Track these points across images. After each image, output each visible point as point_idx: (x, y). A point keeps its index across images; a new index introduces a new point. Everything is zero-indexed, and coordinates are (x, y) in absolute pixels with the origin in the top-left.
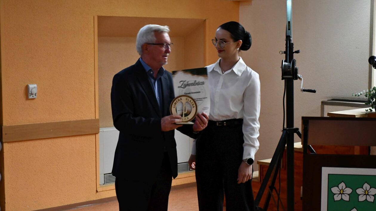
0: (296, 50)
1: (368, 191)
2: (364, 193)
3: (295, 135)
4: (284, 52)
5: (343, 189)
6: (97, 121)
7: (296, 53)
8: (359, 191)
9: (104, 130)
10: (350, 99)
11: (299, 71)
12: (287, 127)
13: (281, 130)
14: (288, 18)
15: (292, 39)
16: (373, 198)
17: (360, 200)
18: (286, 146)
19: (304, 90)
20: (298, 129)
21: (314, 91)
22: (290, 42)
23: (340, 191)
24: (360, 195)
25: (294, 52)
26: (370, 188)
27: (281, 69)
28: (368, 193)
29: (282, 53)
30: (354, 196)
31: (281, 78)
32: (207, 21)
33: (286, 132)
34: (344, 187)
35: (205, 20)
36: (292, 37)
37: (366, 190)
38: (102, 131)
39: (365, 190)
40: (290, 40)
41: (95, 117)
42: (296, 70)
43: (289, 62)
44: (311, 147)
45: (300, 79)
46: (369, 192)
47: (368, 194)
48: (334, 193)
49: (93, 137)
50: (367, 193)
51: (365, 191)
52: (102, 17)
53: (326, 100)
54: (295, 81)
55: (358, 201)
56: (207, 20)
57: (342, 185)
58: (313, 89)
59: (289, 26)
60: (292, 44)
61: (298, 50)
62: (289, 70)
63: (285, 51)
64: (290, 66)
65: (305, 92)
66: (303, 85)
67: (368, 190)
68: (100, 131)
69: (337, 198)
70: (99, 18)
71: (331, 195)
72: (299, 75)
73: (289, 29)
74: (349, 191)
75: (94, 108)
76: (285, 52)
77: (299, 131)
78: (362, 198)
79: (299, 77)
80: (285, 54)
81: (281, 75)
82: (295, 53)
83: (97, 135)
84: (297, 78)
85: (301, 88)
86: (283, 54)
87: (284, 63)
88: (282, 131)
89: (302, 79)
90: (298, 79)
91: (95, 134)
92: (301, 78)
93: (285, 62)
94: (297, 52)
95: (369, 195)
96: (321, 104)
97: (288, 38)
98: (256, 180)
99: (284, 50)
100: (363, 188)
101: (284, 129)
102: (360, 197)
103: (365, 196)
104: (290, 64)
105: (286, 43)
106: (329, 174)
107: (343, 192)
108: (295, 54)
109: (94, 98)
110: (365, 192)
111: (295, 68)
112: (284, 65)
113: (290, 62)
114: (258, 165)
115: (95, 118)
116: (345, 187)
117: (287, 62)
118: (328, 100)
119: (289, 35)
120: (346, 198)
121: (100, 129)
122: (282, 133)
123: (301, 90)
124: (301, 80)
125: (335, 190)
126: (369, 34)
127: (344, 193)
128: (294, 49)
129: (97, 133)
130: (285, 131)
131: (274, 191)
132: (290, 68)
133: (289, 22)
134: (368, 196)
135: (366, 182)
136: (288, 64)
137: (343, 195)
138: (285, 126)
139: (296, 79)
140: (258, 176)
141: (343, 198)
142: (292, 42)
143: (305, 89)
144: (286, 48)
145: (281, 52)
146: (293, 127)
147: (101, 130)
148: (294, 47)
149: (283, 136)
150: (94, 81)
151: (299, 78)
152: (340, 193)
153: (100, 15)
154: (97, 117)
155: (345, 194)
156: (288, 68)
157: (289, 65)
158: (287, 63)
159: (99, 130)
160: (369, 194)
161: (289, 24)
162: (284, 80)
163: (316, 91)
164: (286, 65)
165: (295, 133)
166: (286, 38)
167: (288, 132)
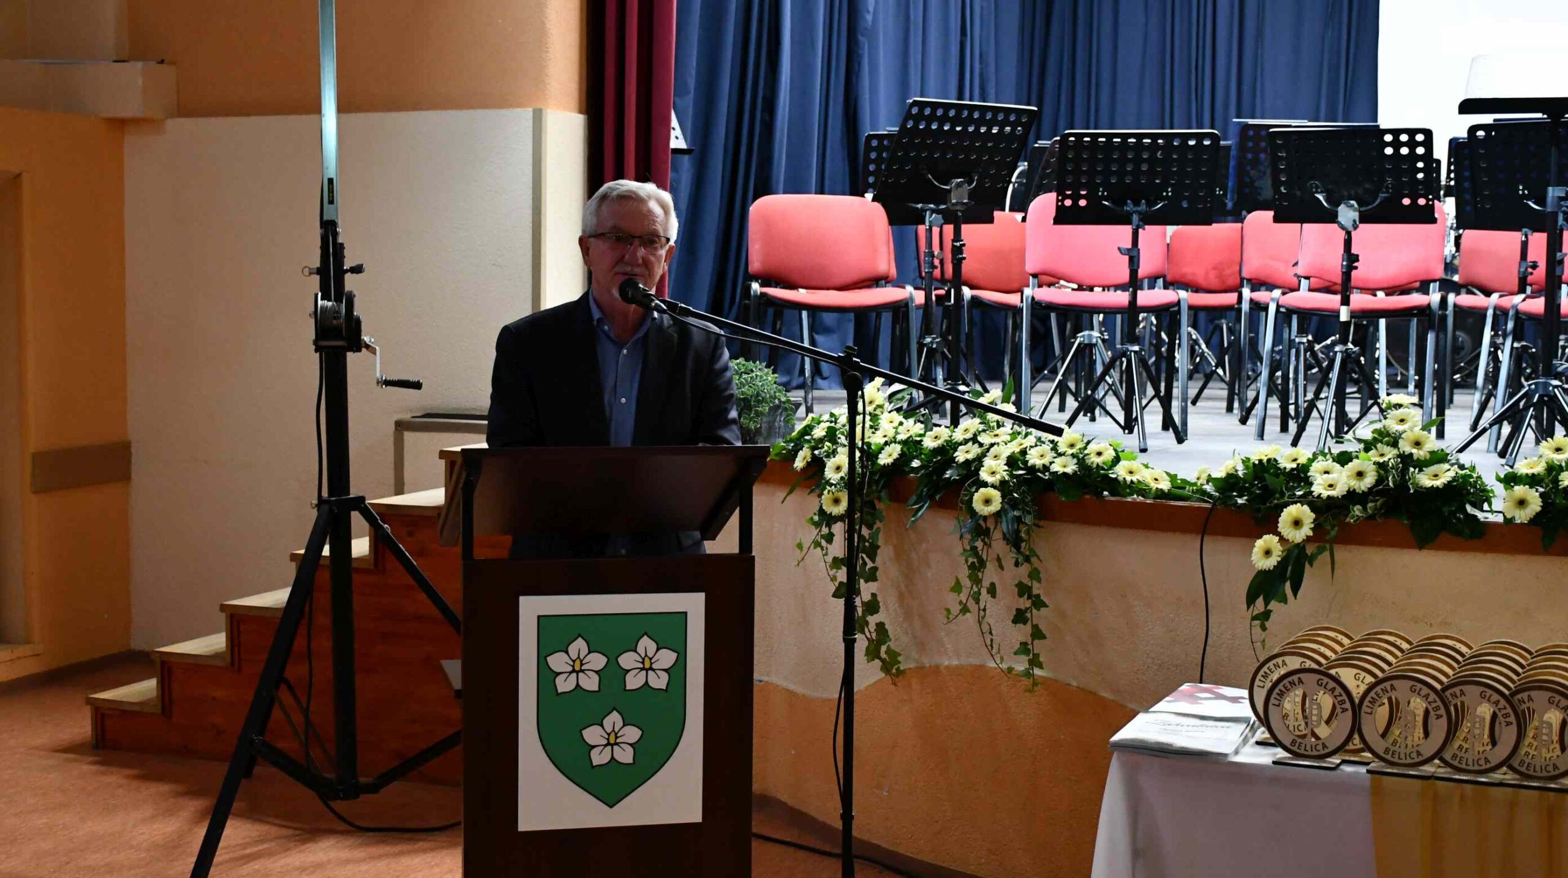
0: (353, 265)
1: (651, 659)
2: (641, 666)
3: (356, 517)
4: (315, 271)
5: (582, 658)
7: (352, 273)
8: (627, 660)
10: (478, 413)
11: (364, 327)
12: (331, 494)
13: (311, 504)
14: (328, 168)
15: (340, 231)
16: (665, 677)
17: (627, 688)
18: (326, 551)
19: (388, 383)
20: (363, 498)
21: (417, 386)
22: (333, 240)
23: (572, 663)
24: (628, 671)
25: (347, 271)
26: (658, 650)
27: (314, 320)
28: (651, 664)
29: (311, 274)
30: (612, 674)
31: (314, 347)
32: (26, 178)
33: (331, 510)
34: (585, 649)
35: (19, 176)
36: (341, 225)
37: (646, 655)
39: (643, 655)
40: (335, 235)
42: (358, 322)
43: (335, 300)
45: (370, 349)
46: (653, 661)
47: (651, 669)
48: (557, 670)
50: (647, 666)
51: (643, 659)
53: (406, 416)
54: (350, 356)
55: (625, 690)
56: (24, 174)
57: (579, 646)
58: (413, 378)
59: (329, 193)
60: (342, 245)
61: (360, 263)
62: (335, 322)
63: (320, 265)
64: (338, 312)
65: (388, 387)
66: (381, 368)
67: (651, 656)
69: (565, 685)
71: (546, 676)
72: (366, 338)
73: (331, 202)
74: (598, 661)
76: (322, 271)
77: (366, 506)
78: (634, 682)
79: (368, 342)
80: (318, 277)
81: (313, 337)
82: (349, 273)
84: (357, 345)
85: (378, 375)
86: (313, 276)
87: (320, 302)
88: (316, 505)
89: (377, 348)
90: (364, 350)
92: (374, 345)
93: (322, 299)
94: (357, 270)
95: (654, 670)
96: (394, 429)
97: (329, 228)
98: (219, 663)
99: (316, 263)
100: (638, 650)
101: (321, 501)
102: (629, 677)
103: (644, 672)
104: (339, 306)
105: (322, 244)
106: (539, 617)
107: (582, 665)
108: (348, 277)
110: (643, 663)
111: (354, 317)
112: (321, 307)
113: (338, 300)
114: (224, 615)
116: (587, 651)
117: (329, 300)
118: (413, 417)
119: (330, 218)
120: (590, 683)
122: (314, 514)
123: (378, 383)
124: (374, 352)
125: (558, 662)
126: (531, 225)
127: (583, 668)
128: (345, 260)
130: (326, 507)
131: (283, 688)
132: (338, 318)
133: (331, 181)
134: (650, 672)
135: (646, 634)
136: (333, 305)
137: (581, 674)
138: (325, 494)
139: (359, 350)
140: (225, 649)
141: (580, 683)
143: (388, 379)
144: (322, 256)
145: (306, 271)
146: (349, 494)
149: (320, 524)
151: (367, 347)
152: (574, 671)
155: (586, 672)
156: (335, 318)
157: (337, 309)
158: (330, 304)
160: (654, 666)
161: (331, 187)
162: (318, 354)
163: (423, 386)
164: (327, 307)
165: (354, 510)
166: (321, 227)
167: (335, 508)
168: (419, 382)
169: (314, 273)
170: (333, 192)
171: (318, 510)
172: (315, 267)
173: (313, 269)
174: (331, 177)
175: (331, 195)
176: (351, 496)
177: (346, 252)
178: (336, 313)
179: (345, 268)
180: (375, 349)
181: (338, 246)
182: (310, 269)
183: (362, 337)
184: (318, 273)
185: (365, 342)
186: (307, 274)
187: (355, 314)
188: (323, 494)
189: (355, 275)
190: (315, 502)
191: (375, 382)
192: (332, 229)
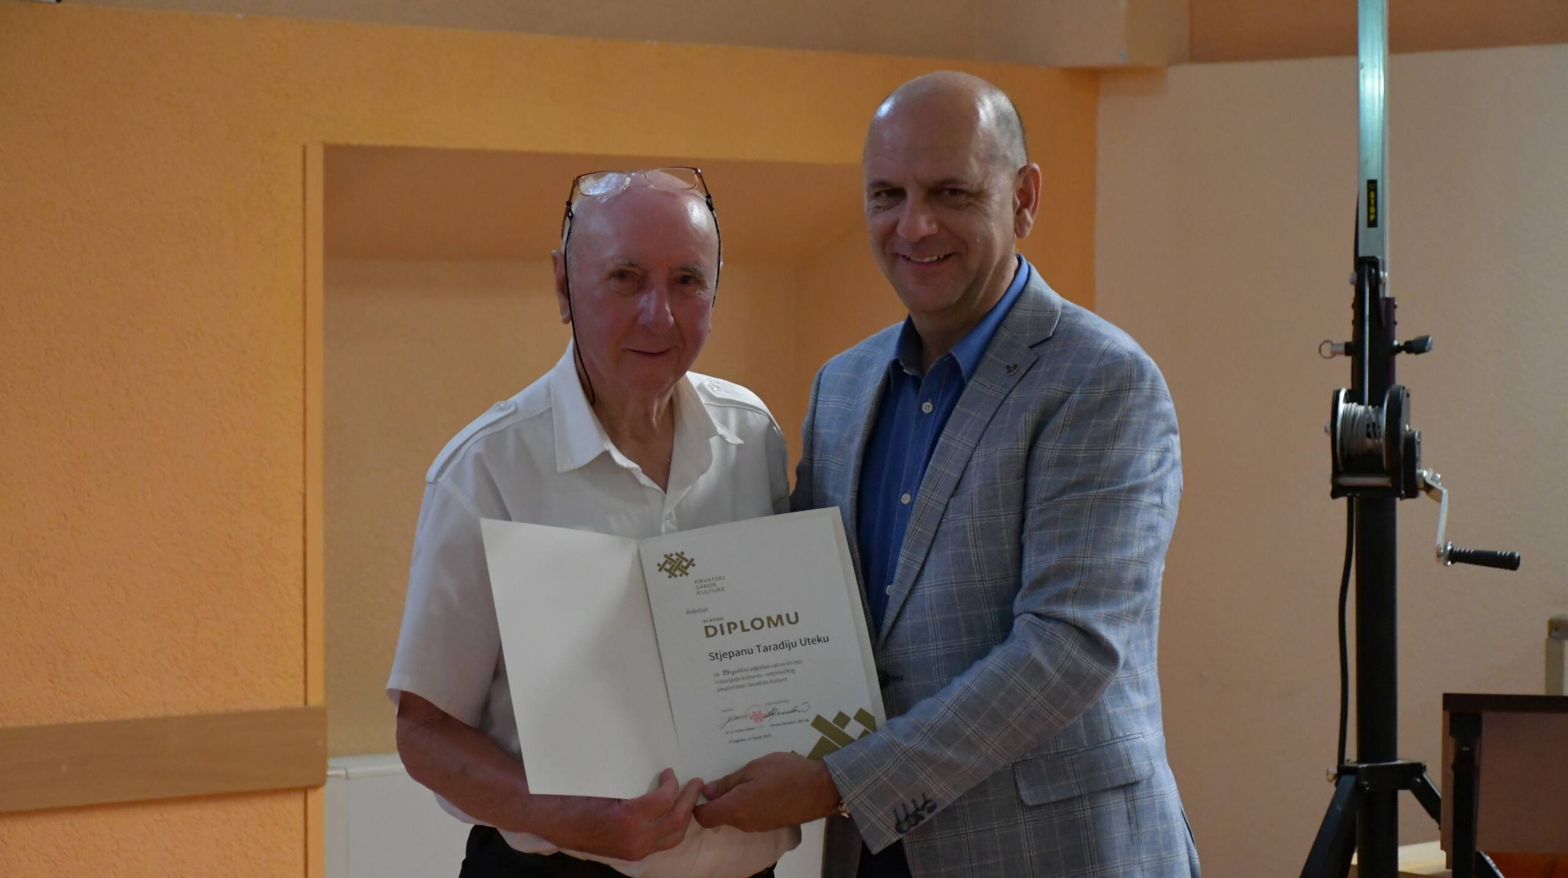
0: (1411, 337)
3: (1406, 800)
4: (1342, 348)
6: (315, 718)
7: (1408, 352)
9: (350, 771)
11: (1424, 453)
12: (1361, 758)
13: (1328, 774)
14: (1366, 162)
15: (1385, 275)
18: (1355, 861)
19: (1456, 557)
20: (1418, 769)
21: (1510, 562)
22: (1375, 292)
25: (1399, 349)
27: (1328, 440)
29: (1334, 354)
31: (1329, 488)
33: (1358, 786)
36: (1387, 265)
38: (342, 772)
40: (1377, 283)
41: (301, 694)
42: (1411, 444)
43: (1369, 404)
44: (1493, 865)
45: (1432, 493)
49: (292, 806)
52: (348, 149)
54: (1404, 508)
58: (1502, 548)
59: (1369, 205)
60: (1390, 302)
61: (1423, 334)
62: (1369, 442)
63: (1349, 338)
64: (1375, 425)
65: (1457, 564)
66: (1447, 528)
68: (330, 772)
70: (334, 153)
72: (1426, 474)
73: (1373, 223)
75: (301, 652)
76: (1352, 349)
77: (1424, 781)
79: (1429, 481)
80: (1347, 361)
81: (1329, 470)
82: (1403, 353)
83: (312, 797)
84: (1412, 487)
85: (1440, 541)
86: (1337, 358)
87: (1342, 406)
88: (1335, 777)
89: (1445, 491)
90: (1423, 494)
91: (305, 790)
92: (1439, 486)
93: (1349, 399)
94: (1417, 347)
96: (1546, 635)
97: (1367, 269)
99: (1347, 335)
101: (1343, 770)
104: (1378, 413)
105: (1355, 299)
108: (1402, 361)
109: (297, 593)
111: (1403, 433)
112: (1345, 417)
113: (1376, 401)
115: (301, 704)
117: (1361, 403)
119: (1369, 254)
121: (331, 762)
122: (1331, 789)
123: (1439, 556)
124: (1438, 498)
129: (315, 787)
130: (1349, 781)
132: (1376, 435)
133: (1373, 186)
136: (1367, 411)
138: (1351, 754)
139: (1412, 493)
142: (1388, 295)
143: (1457, 549)
144: (1354, 322)
145: (1327, 350)
146: (1395, 759)
147: (336, 768)
148: (1397, 318)
149: (1339, 808)
150: (300, 499)
151: (1428, 488)
153: (340, 141)
154: (316, 699)
156: (1369, 435)
157: (1374, 419)
158: (1361, 408)
159: (324, 767)
161: (1372, 194)
162: (1343, 501)
163: (1522, 562)
164: (1355, 415)
165: (1404, 788)
166: (1355, 271)
167: (1366, 783)
168: (1512, 555)
169: (1340, 353)
170: (1376, 206)
171: (1336, 784)
172: (1344, 342)
173: (1338, 345)
174: (1373, 177)
175: (1372, 210)
176: (1399, 762)
177: (1398, 315)
178: (1372, 428)
179: (1396, 343)
180: (1441, 492)
181: (1383, 304)
182: (1332, 344)
183: (1418, 471)
184: (1347, 353)
185: (1424, 481)
186: (1328, 354)
187: (1407, 427)
188: (1347, 757)
189: (1412, 356)
190: (1335, 771)
191: (1434, 556)
192: (1370, 274)
